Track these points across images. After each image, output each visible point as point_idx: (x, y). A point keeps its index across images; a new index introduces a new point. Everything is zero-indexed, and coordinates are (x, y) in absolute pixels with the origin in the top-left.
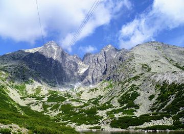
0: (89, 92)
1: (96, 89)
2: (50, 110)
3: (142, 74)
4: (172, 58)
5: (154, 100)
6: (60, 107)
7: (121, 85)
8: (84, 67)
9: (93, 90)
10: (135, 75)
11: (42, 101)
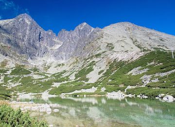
0: (56, 67)
1: (63, 65)
2: (11, 82)
3: (104, 52)
4: (137, 39)
5: (101, 75)
6: (20, 80)
7: (83, 61)
8: (58, 44)
9: (59, 65)
10: (98, 52)
11: (5, 74)
